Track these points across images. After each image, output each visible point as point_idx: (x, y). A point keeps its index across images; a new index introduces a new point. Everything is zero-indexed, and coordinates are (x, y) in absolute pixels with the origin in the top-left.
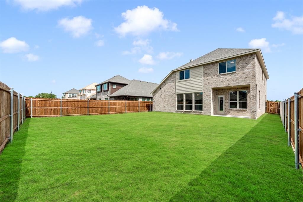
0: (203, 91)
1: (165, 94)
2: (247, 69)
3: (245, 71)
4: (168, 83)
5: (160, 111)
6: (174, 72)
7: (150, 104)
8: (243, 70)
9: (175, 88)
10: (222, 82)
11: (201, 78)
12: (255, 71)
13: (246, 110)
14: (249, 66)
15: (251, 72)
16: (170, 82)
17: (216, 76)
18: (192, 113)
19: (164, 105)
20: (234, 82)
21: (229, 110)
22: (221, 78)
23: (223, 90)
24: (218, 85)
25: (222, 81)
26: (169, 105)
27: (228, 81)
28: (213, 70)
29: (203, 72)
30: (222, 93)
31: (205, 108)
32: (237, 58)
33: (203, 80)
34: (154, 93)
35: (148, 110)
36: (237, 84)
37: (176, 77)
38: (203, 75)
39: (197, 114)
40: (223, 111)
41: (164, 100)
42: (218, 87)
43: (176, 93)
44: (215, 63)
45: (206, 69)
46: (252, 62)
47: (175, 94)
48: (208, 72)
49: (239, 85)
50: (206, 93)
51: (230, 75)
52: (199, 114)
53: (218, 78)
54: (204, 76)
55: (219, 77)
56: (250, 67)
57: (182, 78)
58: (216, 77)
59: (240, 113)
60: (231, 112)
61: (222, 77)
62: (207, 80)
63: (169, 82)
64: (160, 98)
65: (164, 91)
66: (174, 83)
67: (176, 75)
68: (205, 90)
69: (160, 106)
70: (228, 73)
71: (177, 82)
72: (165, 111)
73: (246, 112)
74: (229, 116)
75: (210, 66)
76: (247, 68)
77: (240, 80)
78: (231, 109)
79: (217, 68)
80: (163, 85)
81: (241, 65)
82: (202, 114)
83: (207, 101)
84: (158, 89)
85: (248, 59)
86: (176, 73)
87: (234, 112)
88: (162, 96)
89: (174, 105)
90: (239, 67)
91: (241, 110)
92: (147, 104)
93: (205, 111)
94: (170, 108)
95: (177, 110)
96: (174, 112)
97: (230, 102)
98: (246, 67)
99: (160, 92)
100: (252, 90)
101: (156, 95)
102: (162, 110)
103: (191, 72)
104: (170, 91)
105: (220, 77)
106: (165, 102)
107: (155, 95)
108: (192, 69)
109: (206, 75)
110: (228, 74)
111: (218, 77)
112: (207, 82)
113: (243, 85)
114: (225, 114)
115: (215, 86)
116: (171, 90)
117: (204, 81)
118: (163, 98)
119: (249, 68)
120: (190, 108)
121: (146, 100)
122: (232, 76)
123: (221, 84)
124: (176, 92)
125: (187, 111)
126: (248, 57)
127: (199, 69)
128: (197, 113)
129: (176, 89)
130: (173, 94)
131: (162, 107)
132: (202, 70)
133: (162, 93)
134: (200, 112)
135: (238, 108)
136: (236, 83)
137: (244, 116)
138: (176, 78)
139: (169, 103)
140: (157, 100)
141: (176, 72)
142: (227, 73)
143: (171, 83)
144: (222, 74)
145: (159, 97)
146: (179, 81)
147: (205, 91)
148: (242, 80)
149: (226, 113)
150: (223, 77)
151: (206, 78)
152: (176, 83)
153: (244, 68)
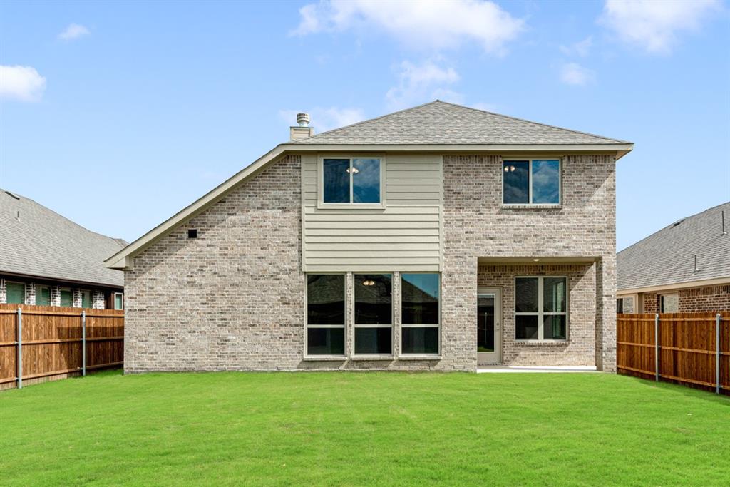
0: (443, 269)
1: (223, 266)
2: (594, 201)
3: (590, 208)
4: (247, 208)
5: (184, 365)
6: (289, 157)
7: (76, 323)
8: (581, 204)
9: (294, 240)
10: (518, 238)
11: (436, 211)
12: (614, 214)
13: (566, 345)
14: (599, 194)
15: (603, 215)
16: (262, 207)
17: (495, 211)
18: (392, 367)
19: (223, 332)
20: (557, 244)
21: (517, 345)
22: (515, 223)
23: (494, 268)
24: (501, 248)
25: (516, 232)
26: (257, 329)
27: (536, 235)
28: (485, 187)
29: (442, 184)
30: (493, 283)
31: (452, 343)
32: (566, 158)
33: (443, 220)
34: (135, 256)
35: (69, 366)
36: (566, 253)
37: (304, 182)
38: (441, 196)
39: (417, 372)
40: (493, 350)
41: (221, 302)
42: (501, 255)
43: (305, 269)
44: (492, 156)
45: (455, 172)
46: (607, 183)
47: (293, 274)
48: (462, 187)
49: (572, 255)
50: (456, 277)
51: (545, 213)
52: (427, 368)
53: (503, 220)
54: (448, 204)
55: (506, 216)
56: (601, 198)
57: (336, 191)
58: (496, 217)
59: (551, 355)
60: (522, 353)
61: (515, 216)
62: (460, 223)
63: (257, 201)
64: (187, 291)
65: (216, 251)
66: (289, 215)
67: (304, 174)
68: (449, 265)
69: (191, 339)
70: (535, 205)
71: (312, 211)
72: (228, 363)
73: (565, 351)
74: (515, 369)
75: (471, 165)
76: (592, 199)
77: (575, 238)
78: (520, 341)
79: (498, 178)
80: (210, 217)
81: (577, 184)
82: (437, 367)
83: (458, 311)
84: (171, 233)
85: (596, 168)
86: (304, 163)
87: (531, 353)
88: (207, 279)
89: (289, 330)
90: (572, 193)
91: (552, 345)
92: (65, 323)
93: (451, 356)
94: (261, 350)
95: (306, 356)
96: (292, 364)
97: (517, 316)
98: (590, 196)
99: (188, 251)
100: (606, 278)
101: (158, 270)
102: (206, 362)
103: (387, 175)
104: (262, 253)
105: (511, 217)
106: (227, 316)
107: (142, 269)
108: (391, 159)
109: (453, 198)
110: (537, 210)
111: (501, 216)
112: (462, 231)
113: (581, 257)
114: (502, 362)
115: (491, 250)
116: (273, 251)
117: (447, 223)
118: (207, 290)
119: (599, 202)
120: (383, 343)
121: (57, 302)
122: (549, 219)
123: (515, 245)
124: (305, 261)
125: (368, 361)
126: (596, 162)
127: (425, 167)
128: (417, 367)
129: (305, 247)
130: (286, 271)
131: (204, 343)
132: (436, 172)
133: (200, 263)
134: (430, 361)
135: (541, 340)
136: (564, 247)
137: (559, 365)
138: (304, 189)
139: (255, 318)
140: (165, 299)
141: (303, 159)
142: (531, 205)
143: (269, 212)
144: (516, 205)
145: (182, 286)
146: (322, 205)
147: (451, 269)
148: (579, 238)
149: (505, 358)
150: (521, 217)
151: (455, 214)
152: (305, 218)
153: (586, 198)
